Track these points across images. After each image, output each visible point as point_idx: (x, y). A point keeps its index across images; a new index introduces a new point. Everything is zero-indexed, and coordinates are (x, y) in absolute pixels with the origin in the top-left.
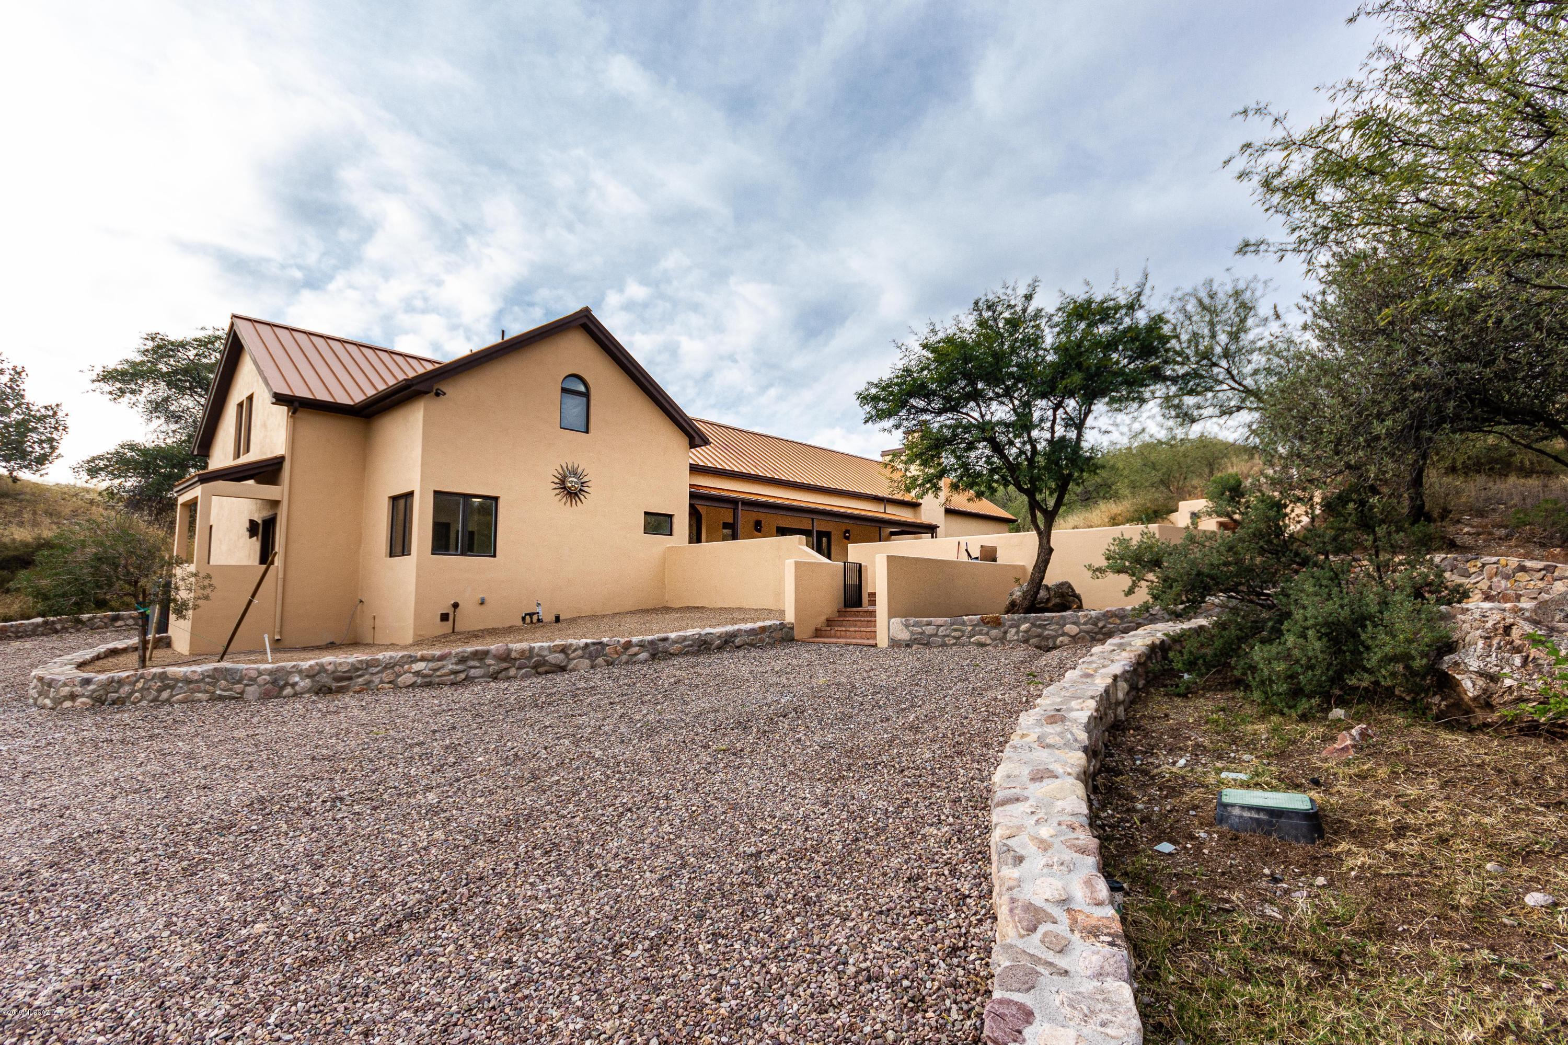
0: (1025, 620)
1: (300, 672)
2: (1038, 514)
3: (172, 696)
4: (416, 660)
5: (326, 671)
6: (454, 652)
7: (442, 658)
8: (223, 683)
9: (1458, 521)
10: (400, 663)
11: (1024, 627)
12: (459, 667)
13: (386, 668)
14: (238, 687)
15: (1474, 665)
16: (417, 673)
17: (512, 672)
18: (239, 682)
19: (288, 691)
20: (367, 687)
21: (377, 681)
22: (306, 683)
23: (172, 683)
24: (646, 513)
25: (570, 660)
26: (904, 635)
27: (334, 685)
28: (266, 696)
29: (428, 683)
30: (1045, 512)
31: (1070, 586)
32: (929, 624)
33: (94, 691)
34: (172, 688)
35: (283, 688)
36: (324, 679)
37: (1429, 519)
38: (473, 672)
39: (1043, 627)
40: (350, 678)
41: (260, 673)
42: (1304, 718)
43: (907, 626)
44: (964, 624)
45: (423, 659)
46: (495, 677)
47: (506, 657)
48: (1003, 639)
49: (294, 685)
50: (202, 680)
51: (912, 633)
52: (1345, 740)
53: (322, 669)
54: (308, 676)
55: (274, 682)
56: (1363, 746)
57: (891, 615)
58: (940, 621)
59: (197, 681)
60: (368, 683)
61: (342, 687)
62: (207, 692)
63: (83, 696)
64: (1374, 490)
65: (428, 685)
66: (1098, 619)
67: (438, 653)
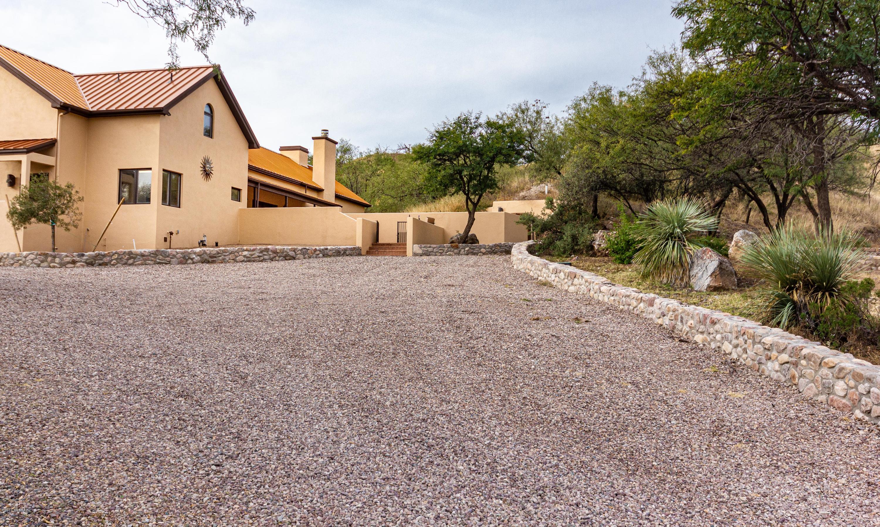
0: (468, 246)
1: (195, 253)
2: (470, 203)
3: (134, 262)
4: (244, 250)
5: (206, 253)
6: (258, 248)
7: (253, 250)
8: (161, 257)
9: (609, 219)
10: (237, 252)
11: (467, 249)
12: (261, 254)
13: (231, 253)
14: (168, 259)
15: (597, 243)
16: (245, 256)
17: (277, 258)
18: (168, 257)
19: (190, 261)
20: (223, 261)
21: (227, 259)
22: (197, 258)
23: (134, 256)
24: (233, 188)
25: (296, 255)
26: (420, 251)
27: (210, 260)
28: (181, 263)
29: (249, 260)
30: (473, 203)
31: (475, 236)
32: (430, 247)
33: (87, 259)
34: (134, 258)
35: (187, 260)
36: (206, 257)
37: (599, 218)
38: (266, 257)
39: (473, 249)
40: (215, 257)
41: (177, 253)
42: (567, 257)
43: (421, 248)
44: (444, 247)
45: (247, 250)
46: (272, 260)
47: (275, 252)
48: (459, 254)
49: (192, 259)
50: (149, 255)
51: (423, 251)
52: (574, 258)
53: (205, 252)
54: (198, 255)
55: (184, 257)
56: (577, 259)
57: (414, 243)
58: (434, 246)
59: (147, 256)
60: (224, 259)
61: (214, 261)
62: (152, 260)
63: (81, 261)
64: (582, 205)
65: (249, 261)
66: (492, 247)
67: (252, 248)
